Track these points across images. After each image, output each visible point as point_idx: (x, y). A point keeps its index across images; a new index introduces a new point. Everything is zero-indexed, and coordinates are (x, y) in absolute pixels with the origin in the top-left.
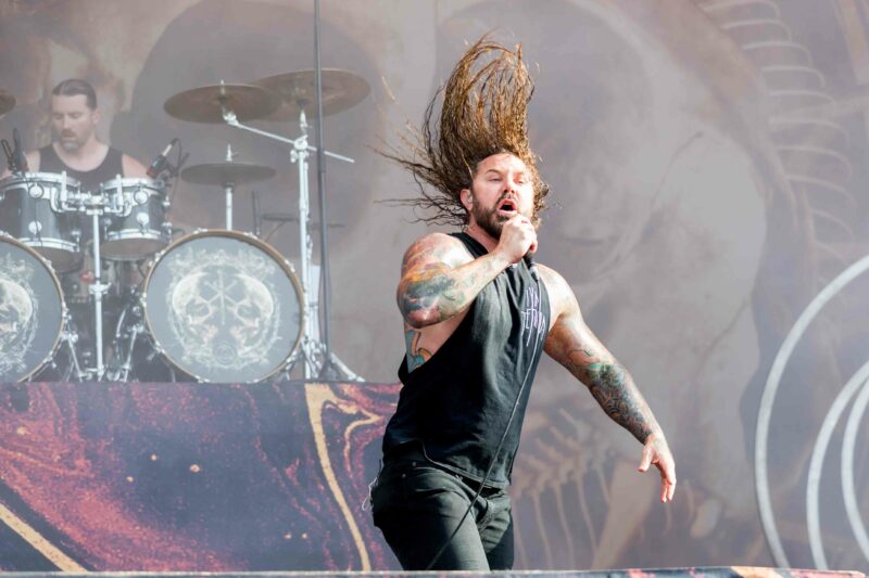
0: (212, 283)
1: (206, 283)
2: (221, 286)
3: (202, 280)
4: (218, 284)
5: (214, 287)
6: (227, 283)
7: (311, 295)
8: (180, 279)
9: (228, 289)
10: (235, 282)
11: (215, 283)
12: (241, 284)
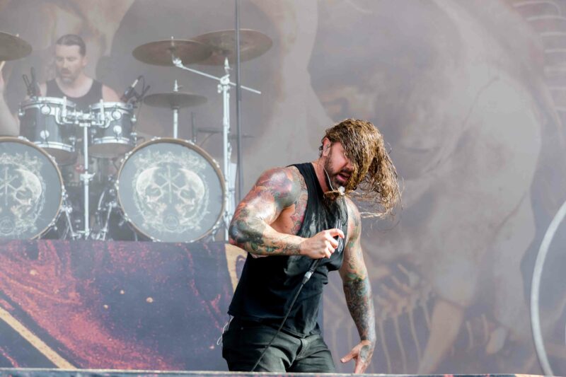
0: (163, 174)
1: (159, 174)
2: (170, 176)
3: (156, 172)
4: (167, 175)
5: (165, 177)
6: (173, 175)
7: (230, 184)
8: (142, 171)
9: (174, 178)
10: (179, 174)
11: (165, 175)
12: (183, 175)
